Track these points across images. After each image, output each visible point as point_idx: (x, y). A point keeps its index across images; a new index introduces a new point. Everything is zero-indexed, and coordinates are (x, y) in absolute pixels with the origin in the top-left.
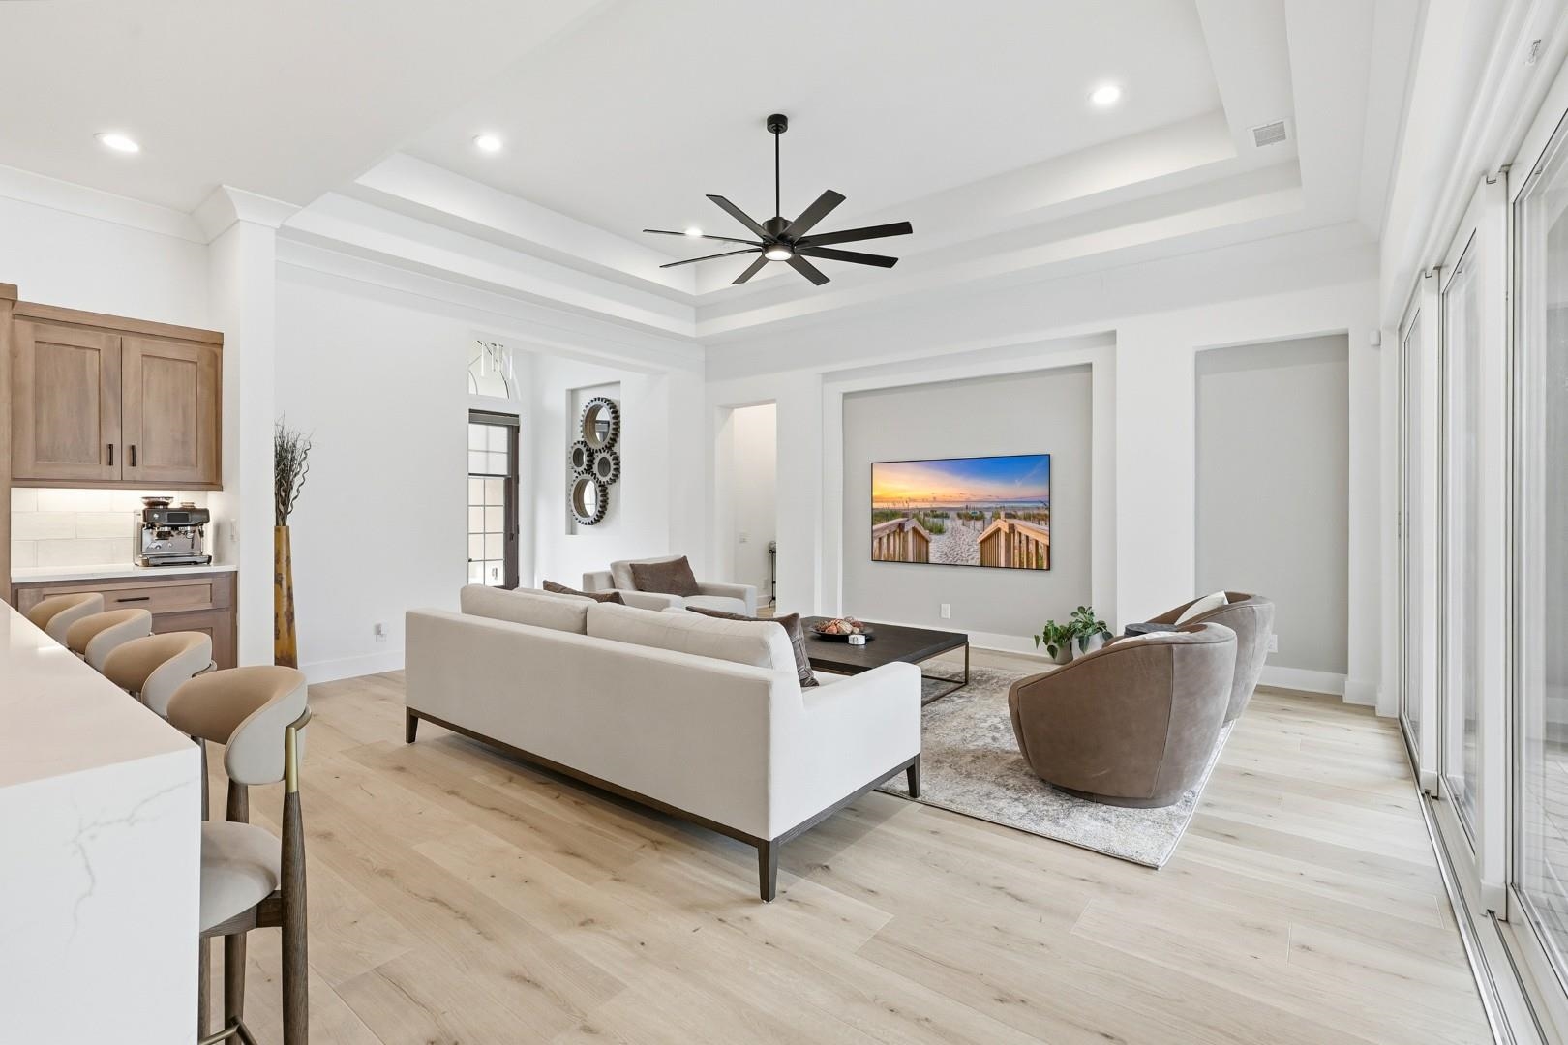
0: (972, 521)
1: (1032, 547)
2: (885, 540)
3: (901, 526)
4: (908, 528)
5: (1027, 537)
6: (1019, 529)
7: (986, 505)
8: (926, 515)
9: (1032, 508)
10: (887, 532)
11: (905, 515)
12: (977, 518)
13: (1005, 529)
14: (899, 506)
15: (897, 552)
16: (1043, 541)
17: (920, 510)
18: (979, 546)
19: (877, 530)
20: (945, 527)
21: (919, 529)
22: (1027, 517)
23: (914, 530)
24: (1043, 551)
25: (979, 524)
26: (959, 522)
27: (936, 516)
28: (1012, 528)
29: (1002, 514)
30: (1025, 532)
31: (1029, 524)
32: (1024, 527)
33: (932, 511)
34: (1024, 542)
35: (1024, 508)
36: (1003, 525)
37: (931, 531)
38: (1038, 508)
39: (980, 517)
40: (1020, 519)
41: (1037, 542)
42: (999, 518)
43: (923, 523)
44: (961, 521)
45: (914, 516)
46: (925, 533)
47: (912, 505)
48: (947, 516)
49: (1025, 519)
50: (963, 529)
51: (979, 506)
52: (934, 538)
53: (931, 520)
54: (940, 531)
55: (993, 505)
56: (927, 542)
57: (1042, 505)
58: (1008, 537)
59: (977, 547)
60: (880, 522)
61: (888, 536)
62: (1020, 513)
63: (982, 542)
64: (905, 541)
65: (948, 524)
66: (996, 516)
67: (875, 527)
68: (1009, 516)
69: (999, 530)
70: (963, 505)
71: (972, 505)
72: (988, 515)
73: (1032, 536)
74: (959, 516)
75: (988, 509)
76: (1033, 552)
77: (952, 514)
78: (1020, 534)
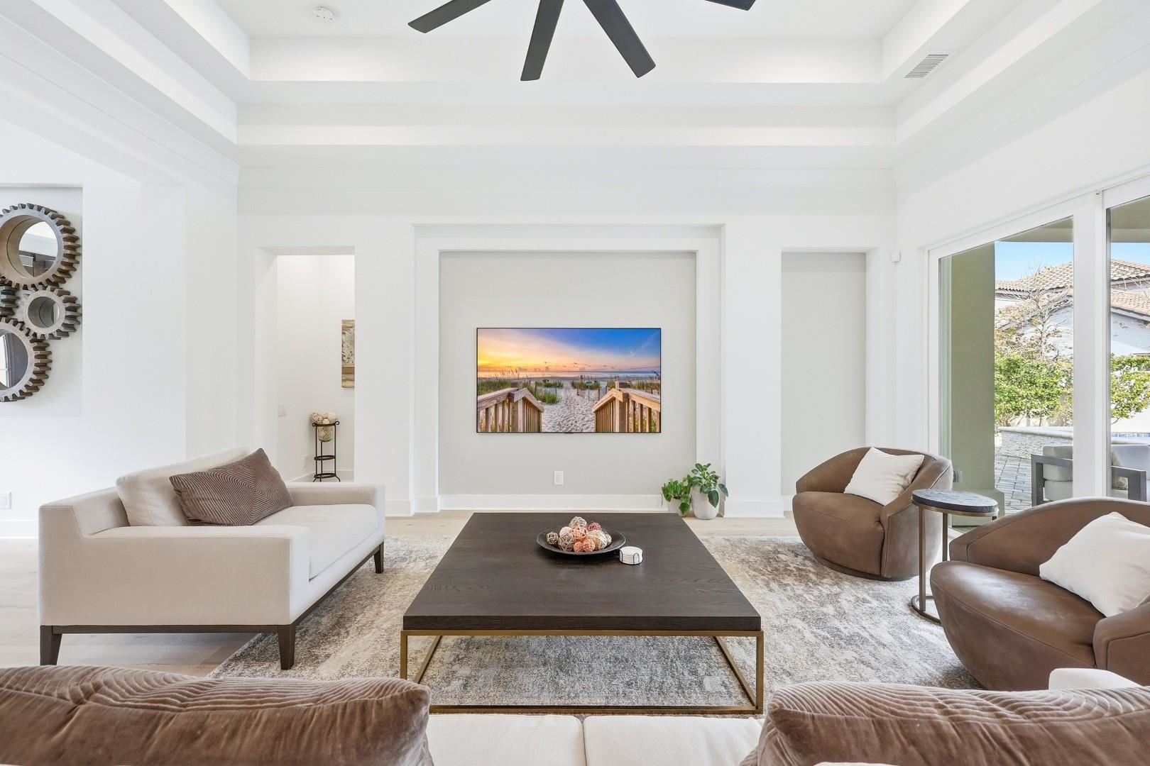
0: (587, 391)
1: (646, 414)
2: (492, 410)
3: (510, 396)
4: (518, 397)
5: (642, 405)
6: (633, 398)
7: (601, 375)
8: (537, 384)
9: (646, 378)
10: (495, 402)
11: (514, 385)
12: (592, 388)
13: (620, 398)
14: (508, 376)
15: (506, 423)
16: (655, 408)
17: (530, 379)
18: (594, 415)
19: (483, 401)
20: (558, 398)
21: (528, 398)
22: (642, 387)
23: (525, 400)
24: (655, 418)
25: (594, 393)
26: (574, 392)
27: (548, 386)
28: (626, 397)
29: (617, 384)
30: (638, 401)
31: (642, 393)
32: (637, 396)
33: (545, 381)
34: (638, 410)
35: (638, 378)
36: (617, 394)
37: (544, 400)
38: (651, 378)
39: (596, 387)
40: (634, 388)
41: (650, 409)
42: (614, 387)
43: (534, 392)
44: (576, 390)
45: (525, 385)
46: (537, 403)
47: (522, 375)
48: (560, 386)
49: (639, 388)
50: (578, 398)
51: (594, 375)
52: (547, 407)
53: (543, 391)
54: (553, 401)
55: (608, 375)
56: (539, 412)
57: (655, 375)
58: (622, 405)
59: (592, 416)
60: (487, 391)
61: (496, 405)
62: (634, 383)
63: (596, 412)
64: (515, 411)
65: (561, 393)
66: (611, 386)
67: (480, 398)
68: (623, 385)
69: (613, 399)
70: (577, 375)
71: (587, 375)
72: (603, 385)
73: (646, 404)
74: (574, 385)
75: (603, 379)
76: (647, 420)
77: (567, 384)
78: (634, 402)
